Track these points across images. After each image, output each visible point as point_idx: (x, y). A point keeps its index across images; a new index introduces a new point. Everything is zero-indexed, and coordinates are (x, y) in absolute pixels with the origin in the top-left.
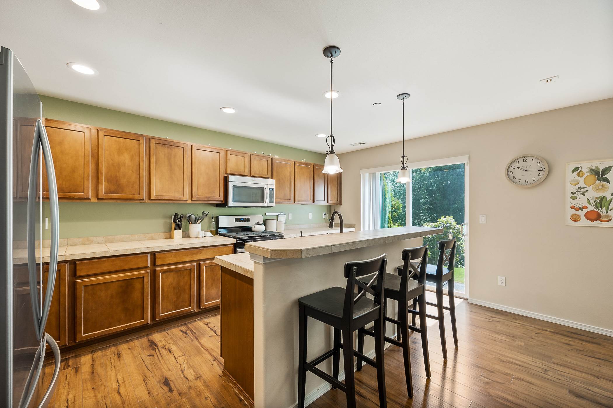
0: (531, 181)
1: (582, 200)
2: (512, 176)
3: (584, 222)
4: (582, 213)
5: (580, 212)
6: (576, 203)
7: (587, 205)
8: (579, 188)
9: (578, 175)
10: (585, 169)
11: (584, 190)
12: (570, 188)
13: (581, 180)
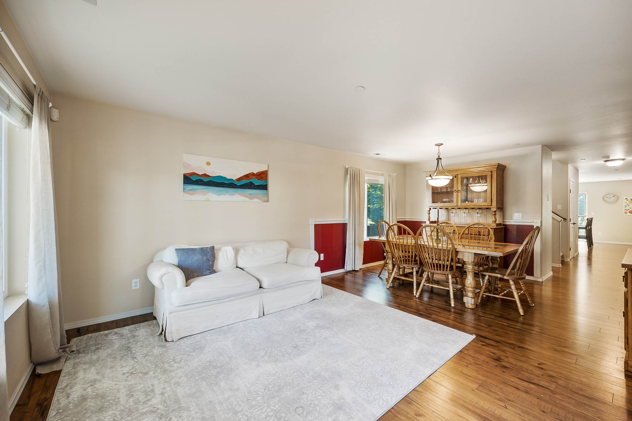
0: (611, 201)
1: (628, 208)
2: (605, 200)
3: (629, 214)
4: (628, 211)
5: (627, 211)
6: (626, 208)
7: (630, 209)
8: (627, 204)
9: (627, 200)
10: (629, 199)
11: (629, 205)
12: (624, 204)
13: (628, 202)
